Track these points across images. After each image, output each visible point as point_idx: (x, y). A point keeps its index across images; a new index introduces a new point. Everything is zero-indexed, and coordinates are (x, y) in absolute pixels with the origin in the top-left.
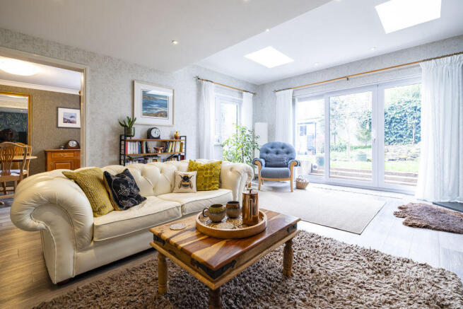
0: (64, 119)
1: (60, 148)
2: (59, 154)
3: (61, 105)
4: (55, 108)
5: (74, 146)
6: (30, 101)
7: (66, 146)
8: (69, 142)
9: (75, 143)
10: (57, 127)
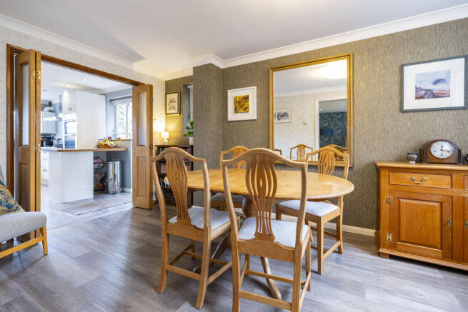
0: (418, 89)
1: (408, 160)
2: (408, 176)
3: (409, 59)
4: (397, 69)
5: (446, 155)
6: (351, 67)
7: (423, 154)
8: (429, 144)
9: (447, 146)
10: (402, 111)
